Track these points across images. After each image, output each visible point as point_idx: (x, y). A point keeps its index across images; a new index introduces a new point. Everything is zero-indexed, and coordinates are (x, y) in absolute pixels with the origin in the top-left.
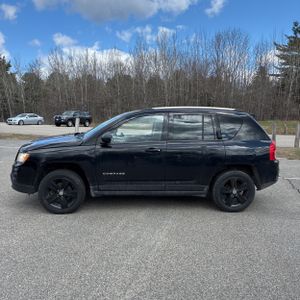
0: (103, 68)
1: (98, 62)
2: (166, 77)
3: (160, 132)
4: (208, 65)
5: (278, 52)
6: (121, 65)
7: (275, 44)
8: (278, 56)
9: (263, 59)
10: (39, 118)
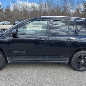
0: (29, 8)
1: (28, 6)
2: (49, 11)
3: (46, 29)
4: (61, 7)
5: (83, 4)
6: (35, 7)
7: (83, 1)
8: (83, 5)
9: (79, 6)
10: (9, 23)
